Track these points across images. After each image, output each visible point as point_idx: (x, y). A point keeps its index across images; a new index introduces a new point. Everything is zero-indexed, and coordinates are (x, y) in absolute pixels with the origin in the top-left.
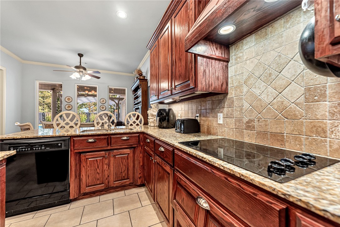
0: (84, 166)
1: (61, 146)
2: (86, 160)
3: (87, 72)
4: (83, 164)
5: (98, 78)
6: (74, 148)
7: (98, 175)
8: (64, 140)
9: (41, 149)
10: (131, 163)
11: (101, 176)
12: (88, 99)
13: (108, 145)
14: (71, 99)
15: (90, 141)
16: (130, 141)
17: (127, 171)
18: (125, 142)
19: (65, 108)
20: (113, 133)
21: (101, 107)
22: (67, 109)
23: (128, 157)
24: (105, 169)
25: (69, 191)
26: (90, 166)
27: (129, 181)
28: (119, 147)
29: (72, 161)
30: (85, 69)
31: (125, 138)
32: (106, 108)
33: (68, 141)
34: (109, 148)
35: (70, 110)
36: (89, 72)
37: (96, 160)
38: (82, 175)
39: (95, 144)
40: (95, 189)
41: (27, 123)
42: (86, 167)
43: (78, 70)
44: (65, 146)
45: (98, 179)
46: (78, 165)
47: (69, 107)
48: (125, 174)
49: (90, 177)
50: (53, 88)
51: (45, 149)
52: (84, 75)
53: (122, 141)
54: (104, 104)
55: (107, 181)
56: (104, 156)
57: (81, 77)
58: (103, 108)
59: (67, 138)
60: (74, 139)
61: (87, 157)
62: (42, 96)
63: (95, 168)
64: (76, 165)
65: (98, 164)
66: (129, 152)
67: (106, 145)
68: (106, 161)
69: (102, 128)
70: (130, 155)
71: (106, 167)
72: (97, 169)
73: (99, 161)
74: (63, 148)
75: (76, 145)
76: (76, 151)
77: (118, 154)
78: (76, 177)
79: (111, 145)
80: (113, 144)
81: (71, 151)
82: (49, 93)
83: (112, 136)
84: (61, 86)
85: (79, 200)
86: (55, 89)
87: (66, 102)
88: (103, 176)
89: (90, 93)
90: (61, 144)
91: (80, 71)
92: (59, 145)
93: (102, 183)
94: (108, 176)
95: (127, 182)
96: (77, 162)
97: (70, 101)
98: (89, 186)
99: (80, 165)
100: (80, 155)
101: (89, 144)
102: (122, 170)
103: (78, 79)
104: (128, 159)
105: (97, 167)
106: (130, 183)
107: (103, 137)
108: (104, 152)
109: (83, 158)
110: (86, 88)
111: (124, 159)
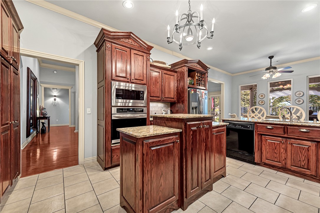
0: (264, 144)
1: (249, 128)
2: (266, 141)
3: (277, 70)
4: (264, 142)
5: (292, 72)
6: (257, 130)
7: (275, 154)
8: (251, 124)
9: (239, 127)
10: (312, 155)
11: (279, 156)
12: (284, 93)
13: (285, 133)
14: (264, 96)
15: (268, 127)
16: (310, 134)
17: (307, 162)
18: (303, 134)
19: (259, 103)
20: (289, 124)
21: (297, 100)
22: (261, 104)
23: (308, 149)
24: (282, 152)
25: (254, 157)
26: (268, 145)
27: (310, 172)
28: (296, 137)
29: (256, 138)
30: (275, 68)
31: (304, 130)
32: (303, 102)
33: (253, 125)
34: (286, 136)
35: (263, 105)
36: (279, 70)
37: (274, 142)
38: (263, 150)
39: (272, 131)
40: (273, 163)
41: (234, 114)
42: (265, 145)
43: (268, 71)
44: (251, 128)
45: (276, 158)
46: (260, 142)
47: (262, 102)
48: (305, 164)
49: (269, 154)
50: (250, 88)
51: (241, 127)
52: (274, 73)
53: (299, 132)
54: (300, 97)
55: (284, 162)
56: (281, 142)
57: (271, 76)
58: (299, 101)
59: (253, 123)
60: (257, 125)
61: (266, 139)
62: (244, 94)
63: (273, 148)
64: (259, 142)
65: (276, 146)
66: (310, 145)
67: (282, 133)
68: (284, 146)
69: (283, 120)
70: (311, 148)
71: (283, 151)
72: (275, 150)
73: (276, 144)
74: (250, 129)
75: (258, 129)
76: (258, 132)
77: (296, 143)
78: (258, 149)
79: (287, 133)
80: (290, 133)
81: (255, 132)
82: (249, 92)
83: (288, 127)
84: (256, 85)
85: (261, 166)
86: (252, 88)
87: (260, 98)
88: (280, 157)
89: (285, 87)
90: (249, 126)
91: (270, 72)
92: (248, 126)
93: (279, 162)
94: (285, 159)
95: (308, 172)
96: (259, 140)
97: (263, 97)
98: (268, 160)
99: (262, 143)
100: (262, 136)
101: (268, 129)
102: (300, 159)
103: (269, 79)
104: (308, 151)
105: (274, 149)
106: (311, 175)
107: (279, 126)
108: (281, 138)
109: (264, 139)
110: (280, 83)
111: (303, 150)
